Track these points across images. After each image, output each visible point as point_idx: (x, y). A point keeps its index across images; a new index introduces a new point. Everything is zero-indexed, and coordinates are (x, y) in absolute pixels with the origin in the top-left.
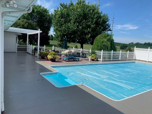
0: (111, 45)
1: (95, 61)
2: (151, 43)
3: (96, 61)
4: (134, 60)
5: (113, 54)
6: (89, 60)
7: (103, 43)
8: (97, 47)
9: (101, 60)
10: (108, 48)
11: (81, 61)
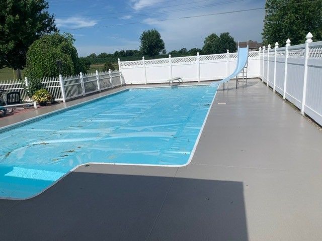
0: (73, 61)
1: (49, 105)
2: (125, 52)
3: (52, 103)
4: (123, 85)
5: (84, 80)
6: (35, 106)
7: (54, 59)
8: (42, 71)
9: (63, 99)
10: (70, 69)
11: (12, 113)
